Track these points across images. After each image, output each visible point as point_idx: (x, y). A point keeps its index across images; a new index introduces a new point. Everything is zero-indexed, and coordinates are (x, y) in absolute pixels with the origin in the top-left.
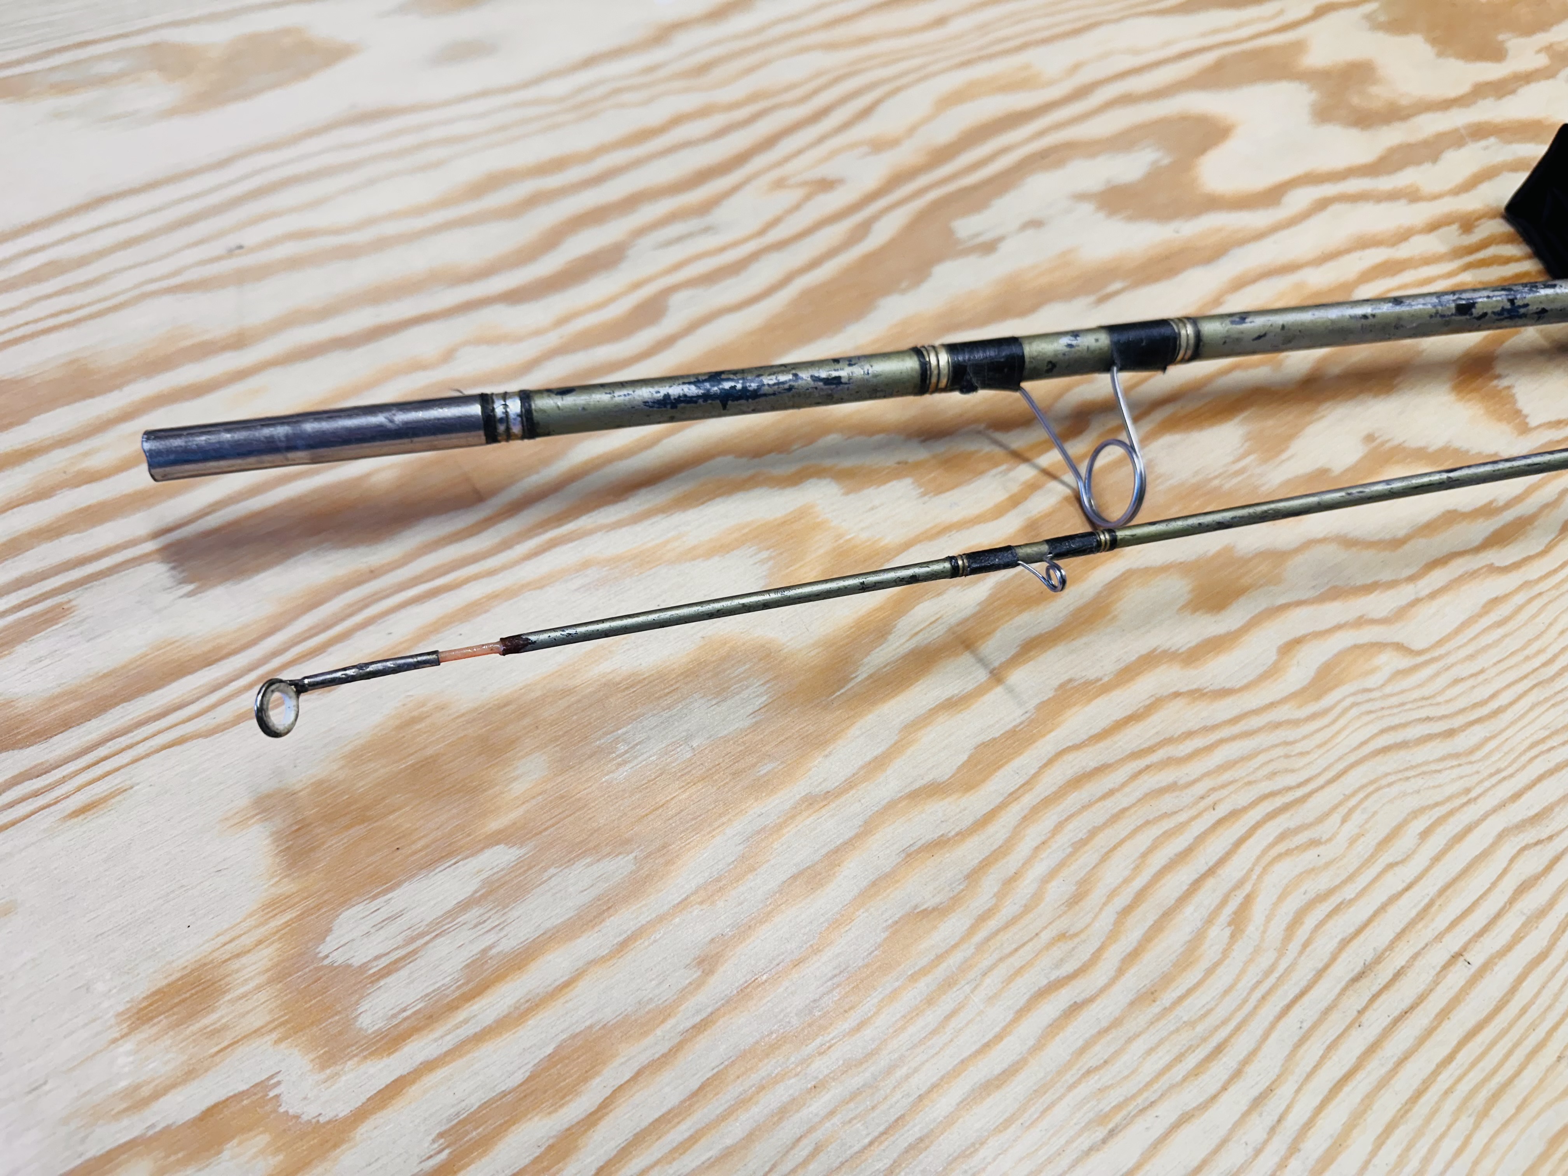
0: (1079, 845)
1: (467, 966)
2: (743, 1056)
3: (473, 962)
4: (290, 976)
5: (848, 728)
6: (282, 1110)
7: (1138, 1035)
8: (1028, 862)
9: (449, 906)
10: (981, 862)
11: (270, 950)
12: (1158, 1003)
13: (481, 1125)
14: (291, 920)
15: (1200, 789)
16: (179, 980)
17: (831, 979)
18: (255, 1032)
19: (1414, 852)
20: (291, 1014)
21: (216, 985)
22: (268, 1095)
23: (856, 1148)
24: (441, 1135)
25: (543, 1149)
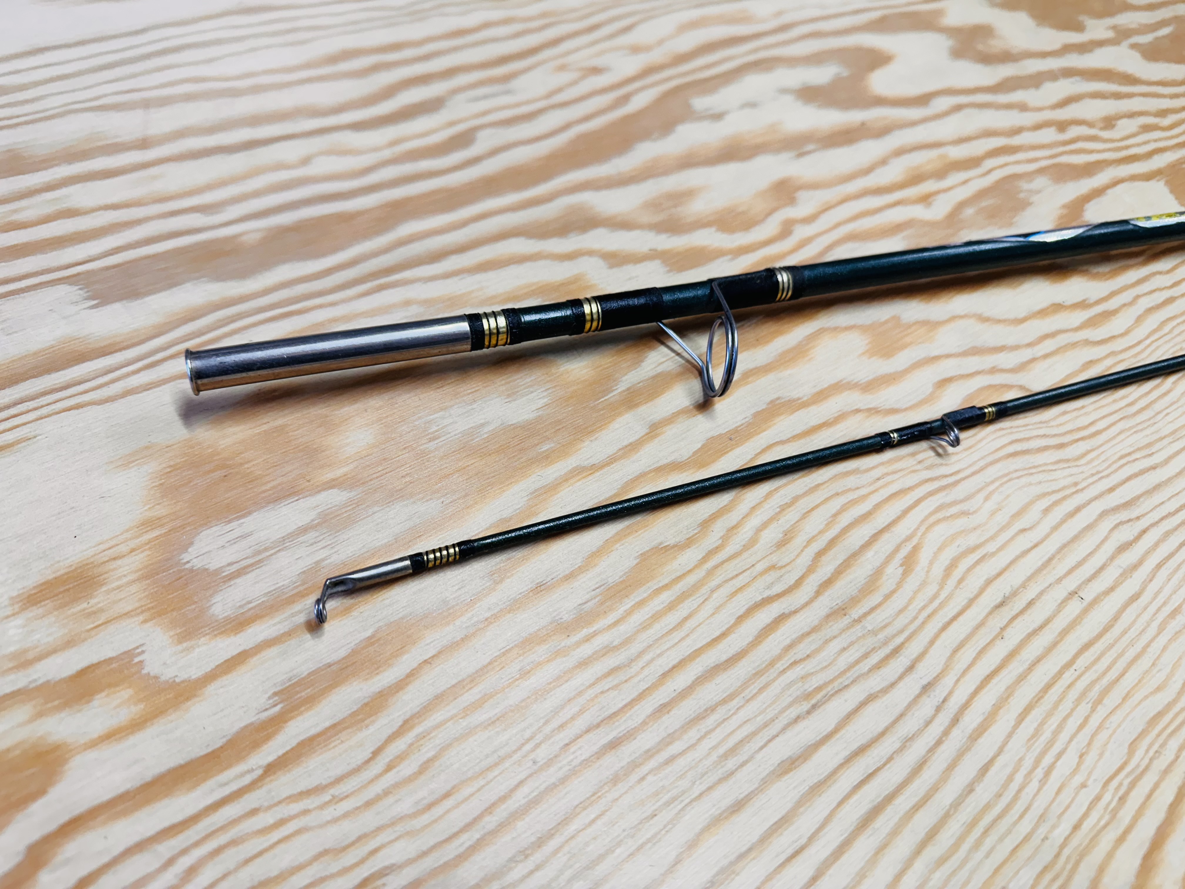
0: (785, 507)
1: (304, 572)
2: (525, 641)
3: (308, 570)
4: (158, 574)
5: (609, 422)
6: (144, 672)
7: (833, 638)
8: (746, 517)
9: (290, 530)
10: (712, 515)
11: (141, 556)
12: (848, 616)
13: (309, 688)
14: (160, 535)
15: (876, 473)
16: (63, 575)
17: (594, 590)
18: (126, 614)
19: (1038, 523)
20: (156, 603)
21: (95, 580)
22: (133, 660)
23: (613, 710)
24: (275, 694)
25: (359, 706)
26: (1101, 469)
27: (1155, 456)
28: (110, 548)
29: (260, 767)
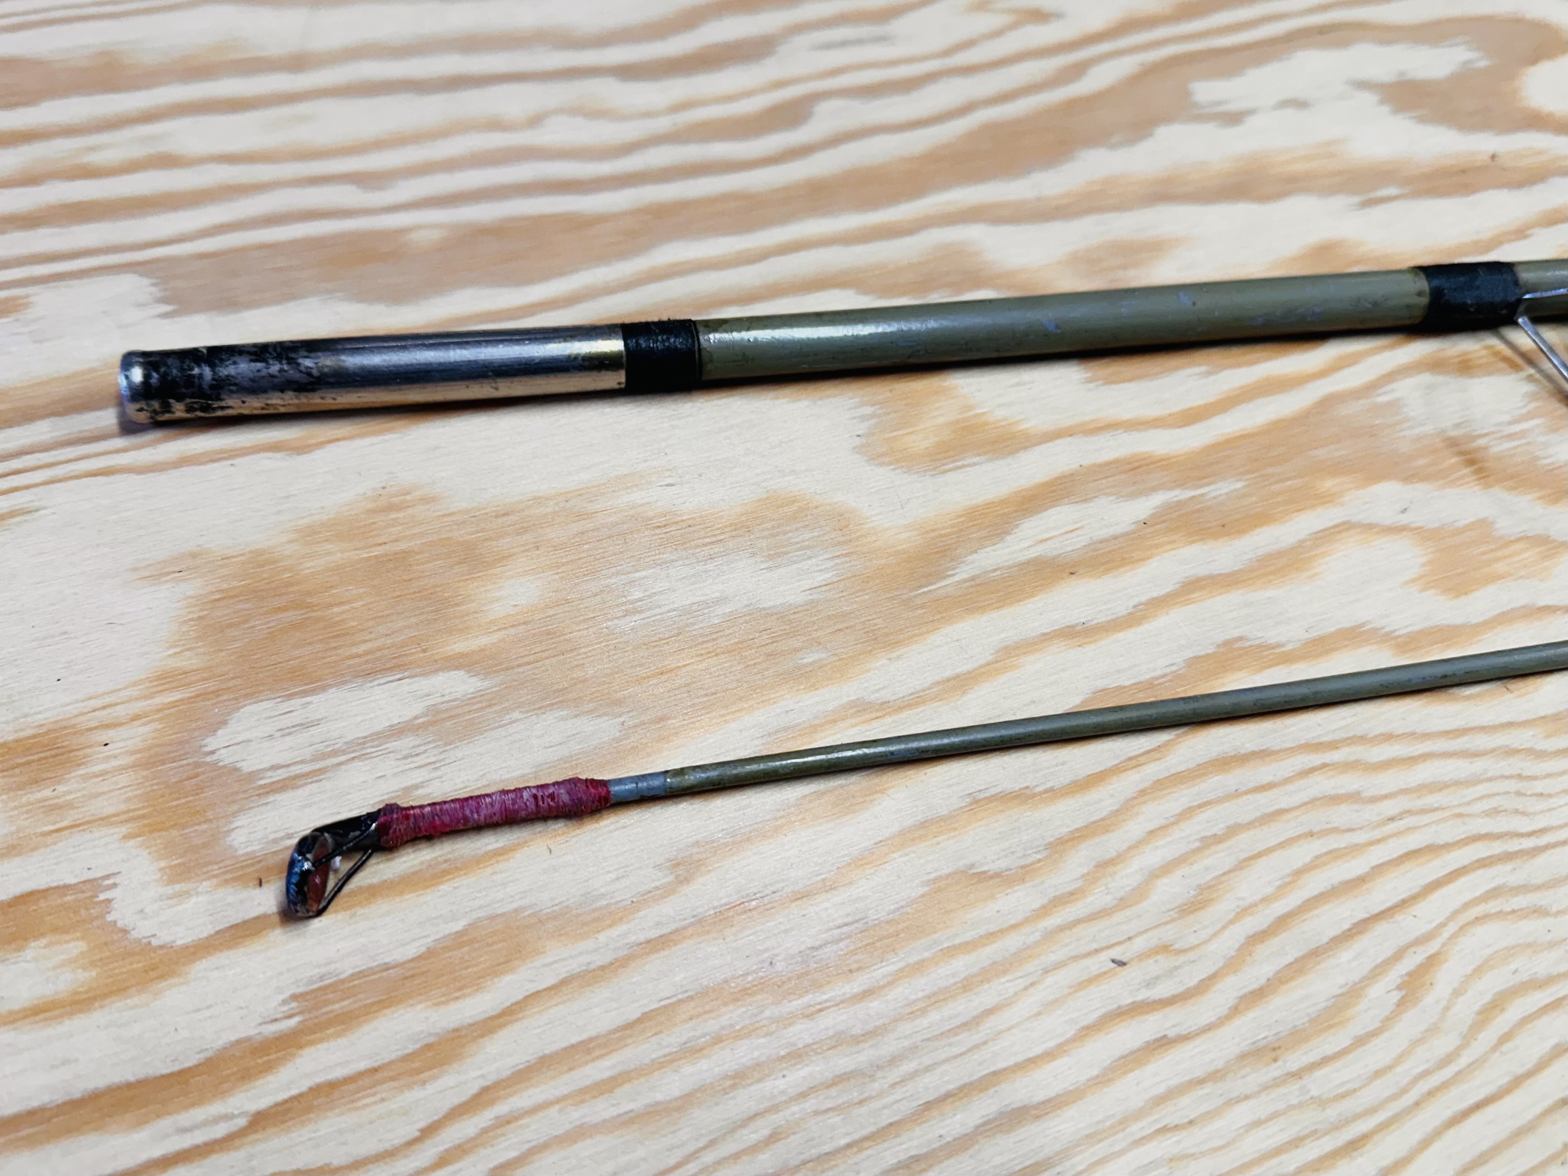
0: (1210, 842)
2: (704, 993)
4: (164, 763)
5: (929, 632)
6: (110, 918)
7: (1243, 1099)
8: (1135, 846)
9: (379, 728)
10: (1072, 832)
11: (147, 729)
12: (1280, 1064)
13: (348, 998)
14: (181, 700)
15: (1390, 808)
16: (29, 738)
17: (839, 927)
18: (102, 819)
20: (151, 809)
21: (72, 754)
22: (97, 897)
24: (294, 997)
25: (418, 1046)
28: (104, 708)
29: (245, 1114)
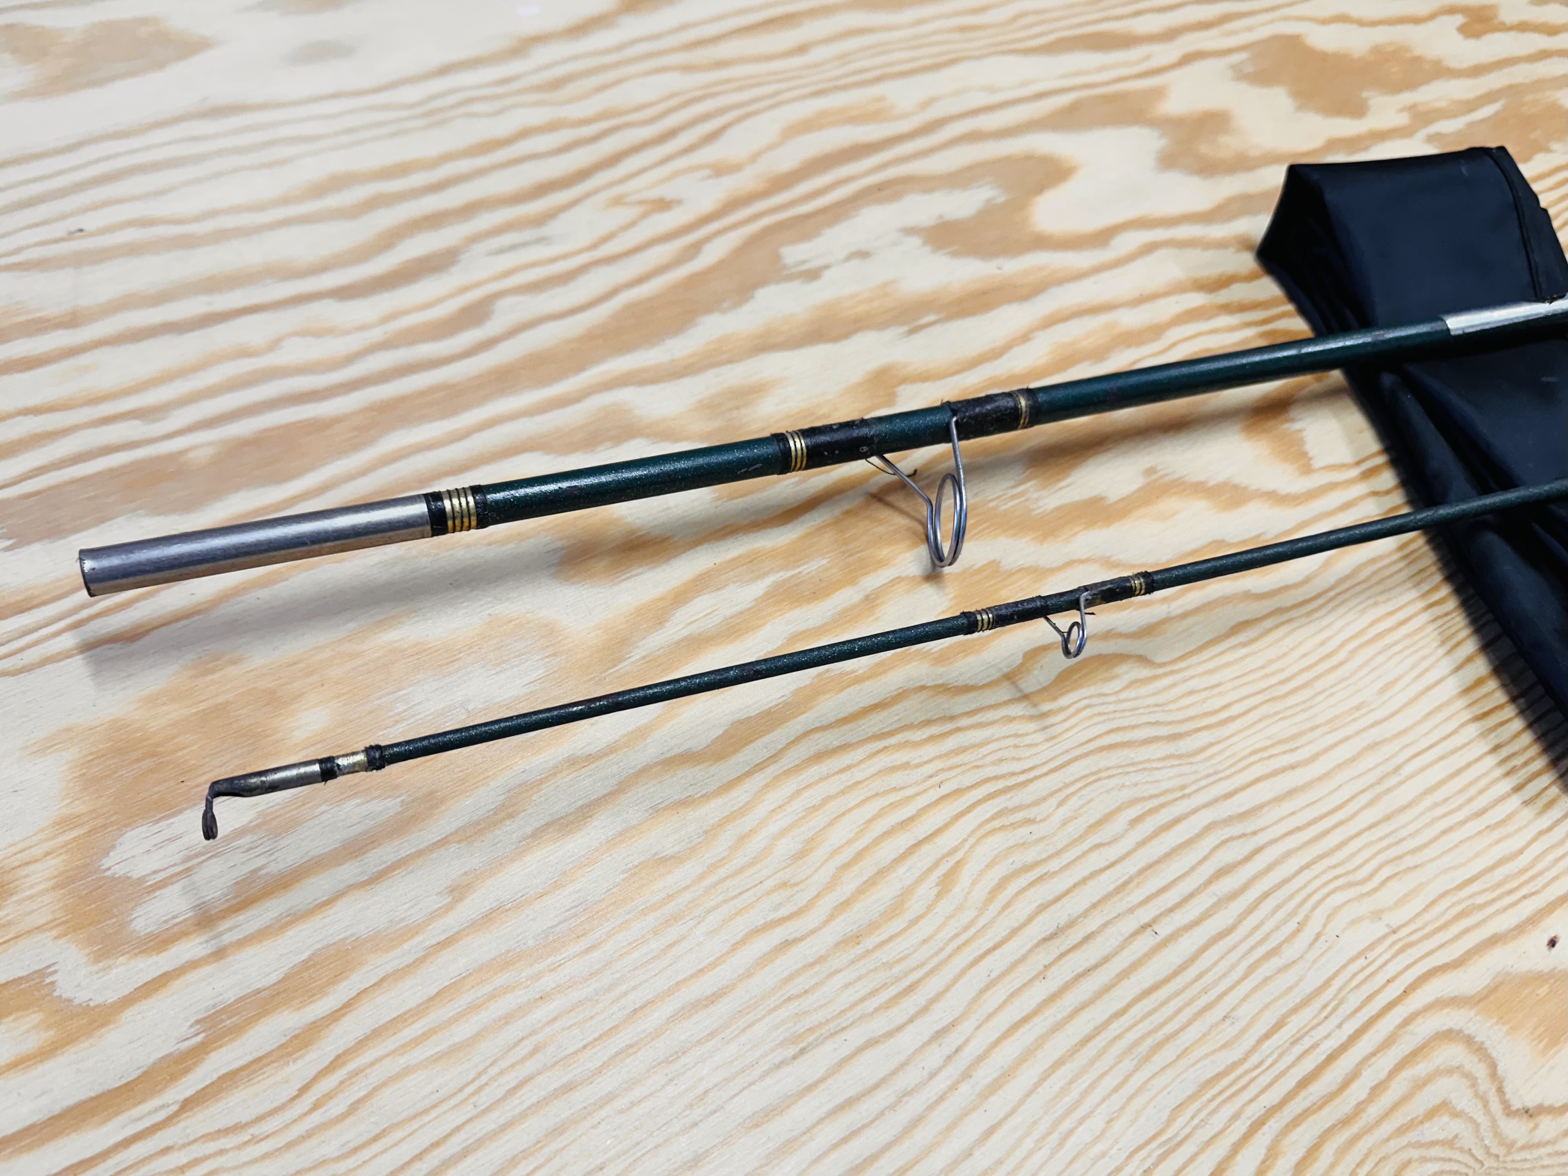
0: (812, 810)
1: (237, 883)
2: (481, 968)
3: (243, 880)
4: (74, 883)
6: (56, 994)
7: (838, 971)
8: (763, 822)
10: (720, 820)
11: (57, 861)
12: (861, 945)
13: (235, 1016)
14: (79, 836)
15: (930, 769)
17: (569, 910)
18: (37, 928)
19: (1122, 836)
20: (70, 916)
22: (44, 981)
23: (570, 1051)
24: (198, 1022)
25: (288, 1038)
26: (1221, 768)
27: (1298, 752)
28: (21, 851)
29: (176, 1102)
